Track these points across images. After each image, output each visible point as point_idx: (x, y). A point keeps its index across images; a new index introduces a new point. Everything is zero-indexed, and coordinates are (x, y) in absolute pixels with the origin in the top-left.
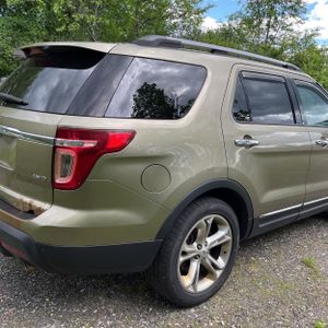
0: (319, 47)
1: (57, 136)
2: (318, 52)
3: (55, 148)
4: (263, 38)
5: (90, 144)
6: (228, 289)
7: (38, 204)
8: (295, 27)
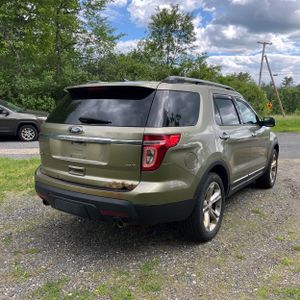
0: (208, 66)
1: (144, 139)
2: (208, 70)
3: (143, 146)
4: (165, 59)
5: (162, 143)
6: (223, 225)
7: (129, 182)
8: (188, 51)
